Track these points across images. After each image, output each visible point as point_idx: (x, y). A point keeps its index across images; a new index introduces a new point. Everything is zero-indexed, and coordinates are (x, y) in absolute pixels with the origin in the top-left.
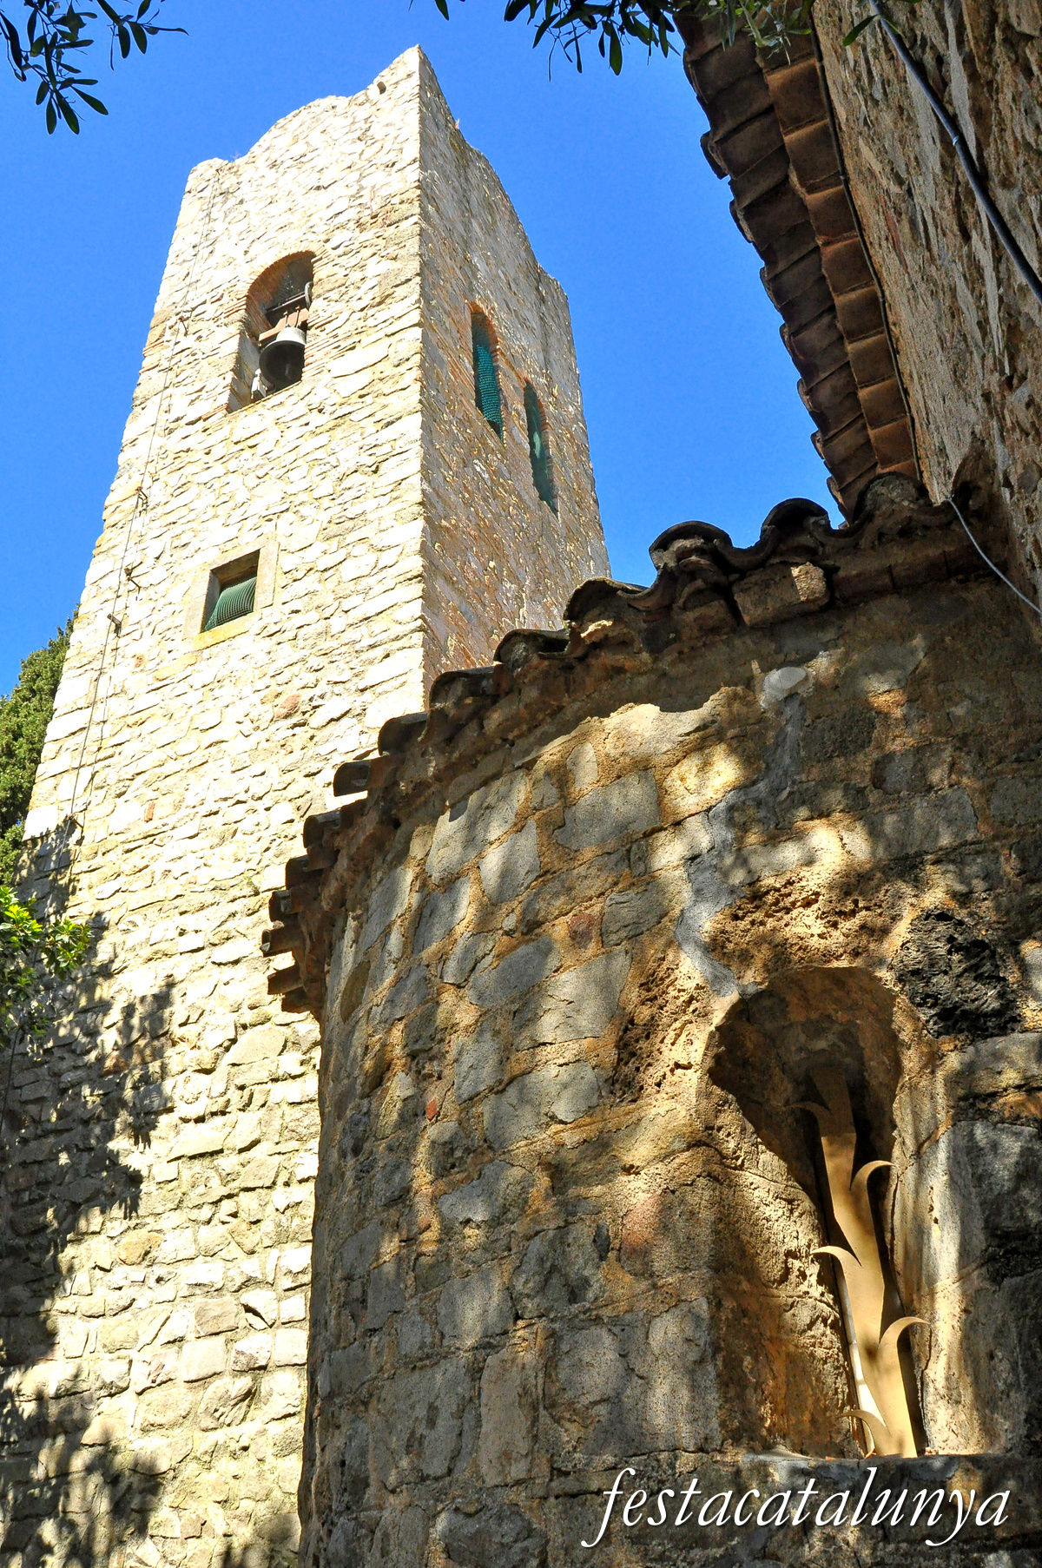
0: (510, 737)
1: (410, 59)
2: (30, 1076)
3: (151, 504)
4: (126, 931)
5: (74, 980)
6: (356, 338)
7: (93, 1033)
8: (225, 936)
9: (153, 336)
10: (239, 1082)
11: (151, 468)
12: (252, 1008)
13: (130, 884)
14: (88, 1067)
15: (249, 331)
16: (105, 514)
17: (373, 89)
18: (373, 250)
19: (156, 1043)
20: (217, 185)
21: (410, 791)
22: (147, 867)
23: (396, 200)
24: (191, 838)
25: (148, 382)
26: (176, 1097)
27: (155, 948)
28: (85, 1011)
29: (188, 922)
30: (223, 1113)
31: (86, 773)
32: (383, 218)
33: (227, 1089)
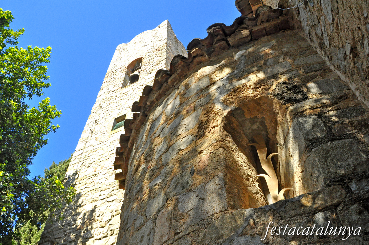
0: (174, 85)
1: (166, 22)
2: (58, 232)
3: (102, 108)
4: (86, 196)
5: (72, 208)
6: (151, 72)
7: (75, 220)
8: (111, 195)
9: (106, 76)
10: (111, 229)
11: (103, 101)
12: (116, 211)
13: (89, 186)
14: (73, 229)
15: (127, 73)
16: (92, 111)
17: (157, 28)
18: (156, 55)
19: (91, 221)
20: (123, 48)
21: (150, 104)
22: (93, 182)
23: (161, 46)
24: (104, 174)
25: (104, 85)
26: (94, 234)
27: (93, 199)
28: (74, 215)
29: (102, 193)
30: (106, 237)
31: (81, 163)
32: (159, 49)
33: (108, 231)
